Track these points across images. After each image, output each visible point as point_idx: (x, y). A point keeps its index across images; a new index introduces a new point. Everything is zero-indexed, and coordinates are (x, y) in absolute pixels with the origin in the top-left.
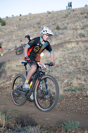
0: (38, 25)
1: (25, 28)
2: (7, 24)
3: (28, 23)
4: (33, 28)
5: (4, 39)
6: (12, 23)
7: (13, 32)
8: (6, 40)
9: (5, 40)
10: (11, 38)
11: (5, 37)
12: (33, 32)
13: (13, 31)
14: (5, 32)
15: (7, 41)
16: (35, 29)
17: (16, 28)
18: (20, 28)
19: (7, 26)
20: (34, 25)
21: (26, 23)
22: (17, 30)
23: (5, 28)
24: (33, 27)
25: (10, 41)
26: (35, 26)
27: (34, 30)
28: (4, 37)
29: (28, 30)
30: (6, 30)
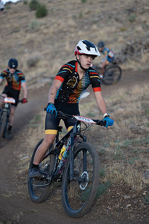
0: (129, 14)
1: (95, 22)
2: (49, 12)
3: (103, 9)
4: (115, 23)
5: (41, 51)
6: (62, 10)
7: (65, 32)
8: (46, 54)
9: (43, 52)
10: (61, 49)
11: (44, 46)
12: (115, 32)
13: (65, 30)
14: (45, 34)
15: (49, 57)
16: (120, 25)
17: (72, 22)
18: (82, 22)
19: (50, 19)
20: (119, 13)
21: (98, 10)
22: (76, 28)
23: (45, 24)
24: (117, 20)
25: (58, 55)
26: (120, 16)
27: (117, 28)
28: (41, 47)
29: (102, 28)
30: (47, 28)
